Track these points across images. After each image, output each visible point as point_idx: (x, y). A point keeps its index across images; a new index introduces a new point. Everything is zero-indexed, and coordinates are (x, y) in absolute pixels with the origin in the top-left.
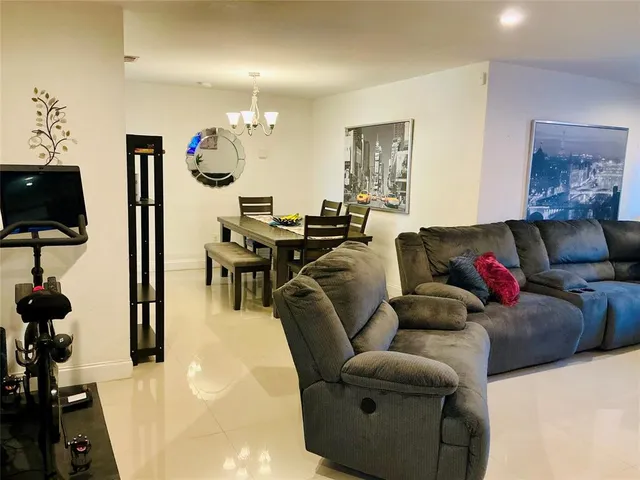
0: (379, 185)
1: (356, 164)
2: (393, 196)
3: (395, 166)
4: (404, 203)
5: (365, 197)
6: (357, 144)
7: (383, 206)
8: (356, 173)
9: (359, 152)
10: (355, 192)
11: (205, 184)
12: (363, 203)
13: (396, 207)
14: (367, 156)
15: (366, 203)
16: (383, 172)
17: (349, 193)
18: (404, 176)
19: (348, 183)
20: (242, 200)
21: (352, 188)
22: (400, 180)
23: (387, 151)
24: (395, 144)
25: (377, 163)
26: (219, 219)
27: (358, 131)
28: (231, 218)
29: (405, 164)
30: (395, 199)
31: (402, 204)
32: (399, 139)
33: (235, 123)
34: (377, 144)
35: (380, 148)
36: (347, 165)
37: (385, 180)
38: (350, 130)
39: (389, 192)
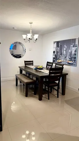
0: (65, 58)
1: (57, 52)
2: (70, 61)
3: (72, 52)
4: (75, 63)
5: (60, 61)
6: (58, 46)
7: (67, 64)
8: (57, 54)
9: (58, 48)
10: (56, 59)
11: (15, 57)
12: (59, 62)
13: (72, 64)
14: (61, 49)
15: (60, 63)
16: (67, 54)
17: (54, 60)
18: (75, 55)
19: (54, 57)
20: (25, 62)
21: (55, 58)
22: (73, 56)
23: (69, 48)
24: (72, 45)
25: (65, 51)
26: (19, 67)
27: (58, 43)
28: (22, 67)
29: (76, 51)
30: (72, 62)
31: (74, 63)
32: (73, 44)
33: (25, 38)
34: (65, 46)
35: (66, 47)
36: (54, 52)
37: (68, 56)
38: (55, 42)
39: (69, 60)
